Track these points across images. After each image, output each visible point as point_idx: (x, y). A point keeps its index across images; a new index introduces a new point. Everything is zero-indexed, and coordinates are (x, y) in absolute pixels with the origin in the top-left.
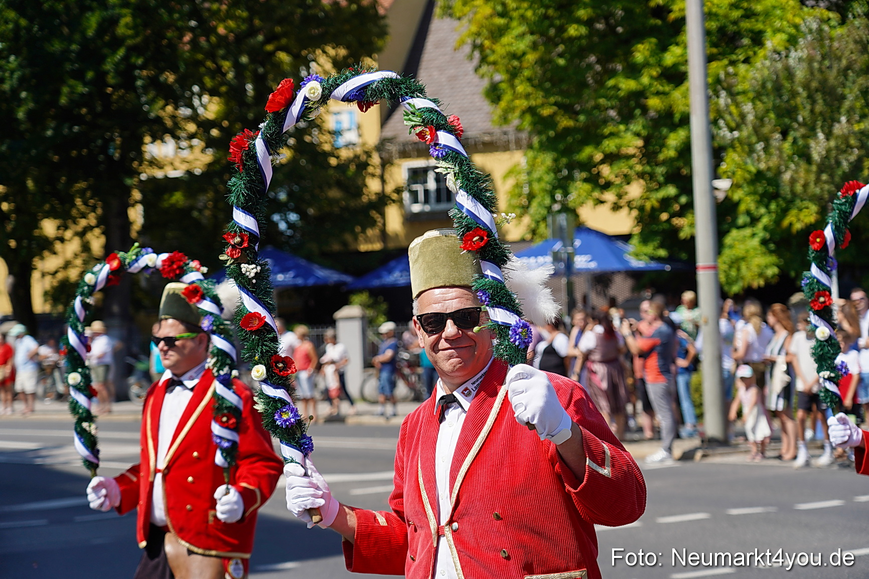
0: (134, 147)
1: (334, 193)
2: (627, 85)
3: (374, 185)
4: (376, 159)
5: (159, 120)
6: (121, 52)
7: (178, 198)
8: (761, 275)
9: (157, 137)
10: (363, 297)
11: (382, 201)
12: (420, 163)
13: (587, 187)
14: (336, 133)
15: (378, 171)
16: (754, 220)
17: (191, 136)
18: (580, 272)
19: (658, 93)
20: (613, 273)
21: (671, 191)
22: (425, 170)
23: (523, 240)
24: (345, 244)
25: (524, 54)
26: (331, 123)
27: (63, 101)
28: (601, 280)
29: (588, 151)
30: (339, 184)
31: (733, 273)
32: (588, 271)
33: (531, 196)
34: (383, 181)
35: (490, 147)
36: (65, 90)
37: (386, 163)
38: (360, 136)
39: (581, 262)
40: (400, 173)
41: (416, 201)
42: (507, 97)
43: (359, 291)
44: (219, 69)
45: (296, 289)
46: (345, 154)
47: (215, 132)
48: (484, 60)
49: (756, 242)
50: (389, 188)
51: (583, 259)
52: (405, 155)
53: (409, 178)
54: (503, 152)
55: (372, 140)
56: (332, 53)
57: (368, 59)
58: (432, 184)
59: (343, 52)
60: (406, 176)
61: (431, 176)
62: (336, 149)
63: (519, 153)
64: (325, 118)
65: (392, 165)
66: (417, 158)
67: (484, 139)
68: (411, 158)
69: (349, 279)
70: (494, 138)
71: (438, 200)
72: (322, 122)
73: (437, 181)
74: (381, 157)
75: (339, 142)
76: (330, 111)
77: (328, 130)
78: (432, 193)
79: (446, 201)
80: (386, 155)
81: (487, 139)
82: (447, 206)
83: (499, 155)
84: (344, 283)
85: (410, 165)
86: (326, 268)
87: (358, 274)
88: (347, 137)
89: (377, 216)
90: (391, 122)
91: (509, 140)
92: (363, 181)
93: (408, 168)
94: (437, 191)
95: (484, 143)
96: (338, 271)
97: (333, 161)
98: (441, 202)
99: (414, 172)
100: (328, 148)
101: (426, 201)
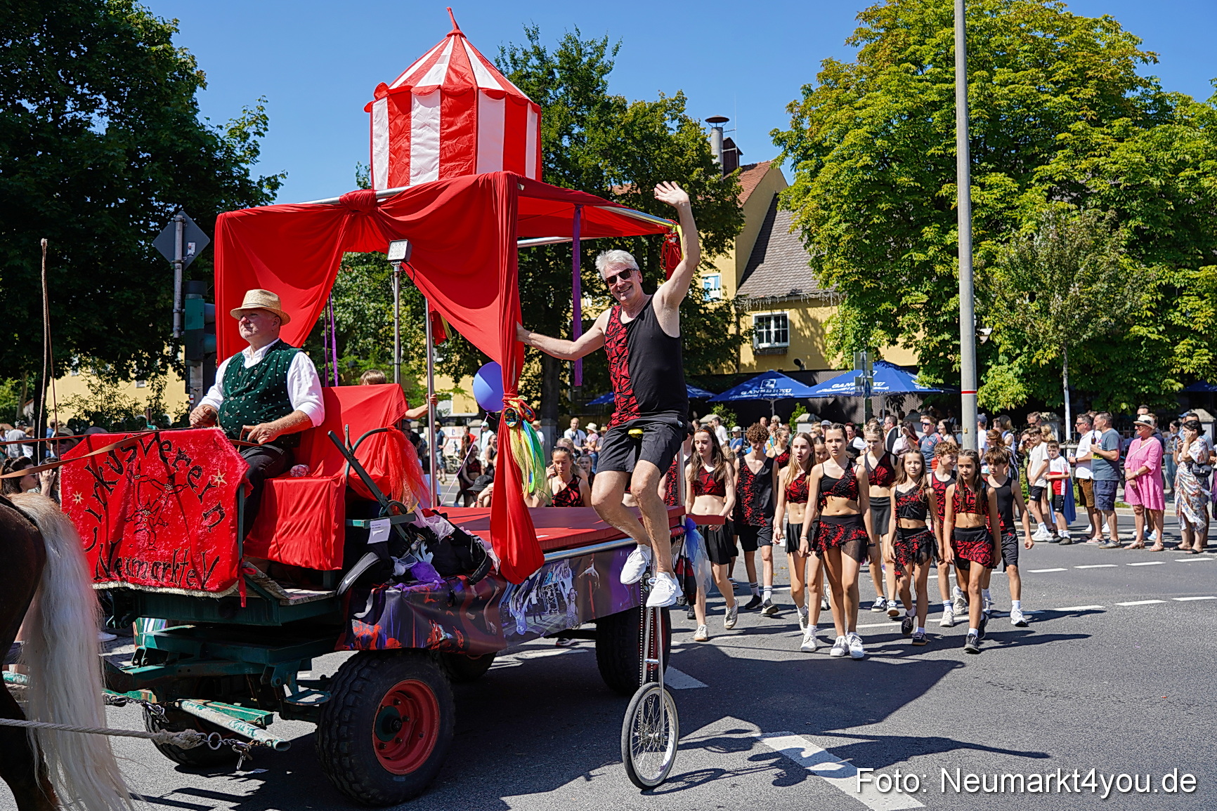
1: (702, 334)
2: (919, 257)
3: (732, 330)
4: (733, 310)
8: (1013, 400)
10: (721, 408)
11: (738, 340)
12: (768, 313)
13: (884, 332)
14: (707, 291)
15: (734, 319)
16: (1011, 359)
18: (876, 393)
19: (942, 262)
20: (905, 394)
21: (947, 336)
22: (768, 319)
23: (839, 370)
24: (708, 370)
25: (840, 236)
26: (701, 284)
28: (896, 400)
29: (885, 306)
30: (706, 328)
31: (992, 399)
32: (884, 391)
34: (738, 324)
35: (816, 302)
37: (740, 314)
38: (725, 294)
39: (877, 386)
40: (749, 321)
41: (761, 341)
42: (827, 267)
43: (719, 404)
46: (711, 307)
48: (811, 238)
49: (1010, 375)
50: (742, 331)
51: (879, 384)
52: (755, 308)
53: (756, 324)
54: (825, 306)
55: (731, 297)
56: (703, 235)
57: (729, 240)
58: (773, 329)
59: (711, 235)
60: (754, 322)
61: (773, 322)
62: (705, 303)
63: (835, 308)
64: (698, 281)
65: (745, 314)
66: (762, 310)
67: (811, 296)
68: (757, 309)
69: (711, 395)
70: (819, 296)
71: (777, 339)
72: (696, 284)
73: (777, 326)
74: (736, 309)
75: (708, 298)
76: (702, 276)
77: (699, 289)
78: (773, 335)
79: (783, 341)
80: (740, 308)
81: (814, 296)
82: (784, 344)
83: (822, 308)
84: (708, 398)
85: (757, 315)
86: (695, 387)
87: (717, 392)
88: (713, 294)
89: (733, 351)
90: (744, 284)
91: (829, 298)
92: (724, 326)
93: (756, 317)
94: (777, 333)
95: (811, 299)
96: (702, 389)
97: (702, 311)
98: (779, 342)
99: (760, 319)
100: (698, 302)
101: (769, 340)
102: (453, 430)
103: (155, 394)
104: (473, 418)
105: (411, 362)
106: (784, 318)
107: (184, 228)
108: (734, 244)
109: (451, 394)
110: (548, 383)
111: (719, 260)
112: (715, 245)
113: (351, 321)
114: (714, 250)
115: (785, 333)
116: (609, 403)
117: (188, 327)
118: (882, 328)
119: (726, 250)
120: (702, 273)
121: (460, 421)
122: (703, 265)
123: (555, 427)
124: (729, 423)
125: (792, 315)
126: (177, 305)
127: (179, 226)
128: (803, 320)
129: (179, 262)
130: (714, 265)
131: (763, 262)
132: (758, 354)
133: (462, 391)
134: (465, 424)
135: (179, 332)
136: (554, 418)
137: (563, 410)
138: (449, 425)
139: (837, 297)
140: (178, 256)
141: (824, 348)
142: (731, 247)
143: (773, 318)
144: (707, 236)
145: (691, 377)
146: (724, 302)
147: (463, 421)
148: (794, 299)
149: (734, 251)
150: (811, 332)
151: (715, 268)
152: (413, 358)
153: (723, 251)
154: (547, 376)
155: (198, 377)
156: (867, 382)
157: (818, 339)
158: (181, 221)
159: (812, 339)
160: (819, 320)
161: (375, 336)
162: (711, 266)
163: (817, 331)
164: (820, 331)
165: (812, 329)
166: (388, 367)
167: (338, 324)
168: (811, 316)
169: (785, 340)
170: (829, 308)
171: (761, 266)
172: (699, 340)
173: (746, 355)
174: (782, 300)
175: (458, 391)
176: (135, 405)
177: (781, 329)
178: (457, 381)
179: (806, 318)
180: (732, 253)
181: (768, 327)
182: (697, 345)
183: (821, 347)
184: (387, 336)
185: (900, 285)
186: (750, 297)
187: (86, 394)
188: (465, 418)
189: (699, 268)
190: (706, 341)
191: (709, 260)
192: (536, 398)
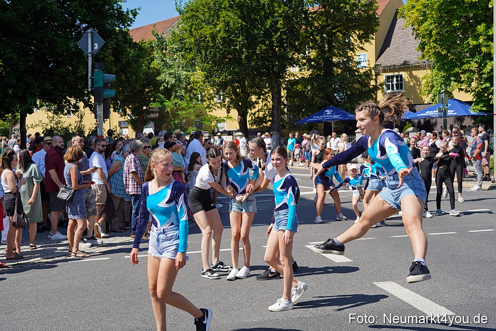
0: (283, 69)
1: (357, 86)
2: (473, 43)
3: (373, 83)
4: (373, 73)
5: (292, 59)
6: (279, 34)
7: (299, 87)
9: (291, 65)
11: (376, 88)
12: (391, 74)
13: (456, 83)
14: (359, 63)
15: (374, 77)
17: (304, 64)
18: (450, 116)
19: (485, 46)
20: (465, 116)
22: (392, 77)
23: (429, 104)
26: (356, 59)
27: (258, 52)
28: (460, 119)
29: (456, 70)
30: (359, 82)
34: (376, 82)
35: (418, 68)
36: (258, 48)
37: (377, 75)
39: (450, 112)
40: (382, 78)
41: (388, 89)
44: (315, 39)
45: (342, 121)
46: (362, 71)
47: (313, 63)
50: (378, 84)
51: (451, 111)
52: (385, 71)
53: (386, 80)
54: (423, 70)
55: (372, 65)
56: (357, 33)
57: (371, 35)
58: (395, 82)
59: (362, 32)
60: (385, 79)
61: (395, 79)
62: (359, 69)
63: (429, 70)
64: (355, 57)
65: (379, 75)
66: (389, 72)
67: (416, 64)
68: (387, 72)
70: (420, 64)
71: (397, 88)
72: (353, 58)
73: (397, 81)
74: (376, 72)
75: (359, 66)
76: (356, 55)
77: (355, 62)
78: (394, 86)
79: (400, 89)
80: (377, 71)
81: (417, 64)
83: (422, 71)
85: (386, 75)
88: (362, 64)
89: (373, 95)
90: (379, 59)
91: (426, 65)
92: (368, 81)
93: (386, 76)
94: (397, 85)
95: (415, 66)
97: (357, 74)
98: (398, 89)
99: (388, 78)
100: (355, 68)
101: (393, 89)
102: (226, 138)
103: (79, 119)
104: (236, 131)
105: (204, 103)
106: (401, 76)
107: (92, 36)
108: (374, 37)
109: (225, 119)
110: (275, 112)
111: (366, 46)
112: (364, 37)
113: (173, 82)
114: (363, 41)
115: (401, 84)
116: (308, 123)
117: (95, 86)
118: (455, 81)
119: (370, 40)
120: (357, 53)
121: (230, 133)
122: (358, 49)
125: (405, 75)
126: (90, 75)
127: (90, 35)
128: (410, 77)
129: (90, 53)
130: (364, 48)
131: (389, 47)
133: (231, 118)
134: (232, 135)
135: (91, 88)
136: (279, 131)
137: (284, 127)
138: (224, 135)
139: (430, 65)
140: (90, 50)
141: (421, 91)
142: (373, 38)
143: (395, 76)
144: (359, 33)
145: (350, 108)
146: (369, 68)
148: (406, 66)
149: (374, 41)
150: (414, 83)
151: (365, 49)
152: (205, 101)
153: (368, 41)
154: (275, 109)
155: (100, 111)
156: (445, 110)
157: (418, 87)
158: (91, 32)
159: (414, 87)
160: (418, 77)
161: (186, 89)
162: (362, 48)
163: (417, 83)
164: (419, 83)
165: (414, 82)
167: (167, 83)
168: (414, 75)
169: (401, 88)
170: (425, 70)
171: (388, 49)
172: (355, 89)
173: (380, 96)
174: (400, 67)
175: (228, 117)
176: (70, 125)
177: (399, 82)
178: (228, 112)
179: (411, 76)
180: (373, 42)
181: (392, 81)
182: (354, 92)
183: (419, 92)
185: (464, 58)
186: (383, 65)
187: (46, 121)
188: (232, 131)
189: (355, 50)
190: (358, 89)
191: (361, 46)
192: (269, 121)
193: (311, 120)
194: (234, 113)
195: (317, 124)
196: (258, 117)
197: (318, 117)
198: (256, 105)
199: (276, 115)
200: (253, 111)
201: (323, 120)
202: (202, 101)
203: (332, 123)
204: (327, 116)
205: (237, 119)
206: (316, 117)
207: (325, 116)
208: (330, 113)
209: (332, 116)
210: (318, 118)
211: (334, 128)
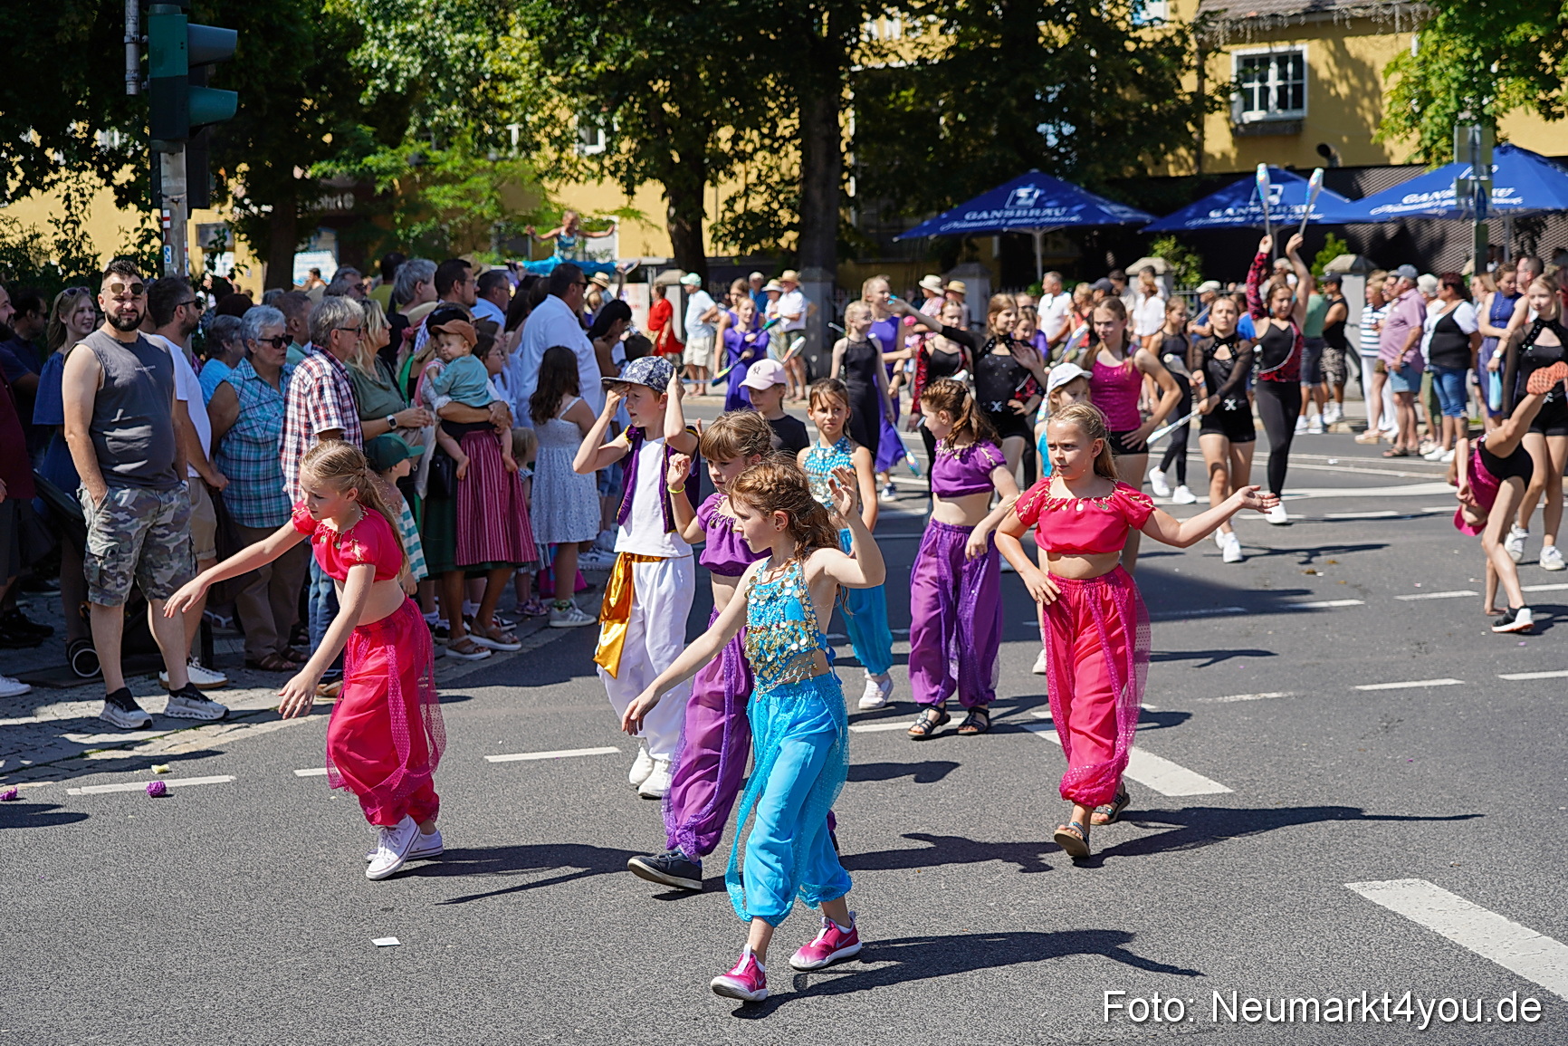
3: (1190, 82)
4: (1193, 43)
7: (907, 97)
9: (880, 11)
10: (1168, 246)
11: (1201, 105)
12: (1260, 49)
15: (1194, 61)
17: (927, 9)
22: (1265, 61)
24: (1141, 168)
28: (1527, 225)
30: (1137, 80)
33: (1426, 99)
34: (1202, 77)
35: (1364, 25)
37: (1206, 51)
38: (1176, 11)
39: (1499, 197)
40: (1224, 66)
41: (1248, 106)
43: (1166, 236)
45: (1071, 230)
46: (1149, 36)
50: (1210, 86)
51: (1503, 192)
52: (1237, 38)
53: (1239, 72)
54: (1385, 34)
55: (1189, 15)
58: (1273, 83)
60: (1235, 68)
61: (1272, 68)
62: (1136, 28)
63: (1405, 36)
65: (1215, 51)
66: (1252, 42)
67: (1354, 12)
68: (1243, 41)
69: (1148, 218)
70: (1371, 11)
71: (1282, 103)
73: (1283, 76)
74: (1199, 41)
75: (1141, 18)
78: (1274, 95)
79: (1294, 107)
80: (1207, 37)
81: (1360, 13)
82: (1296, 114)
83: (1377, 37)
84: (1142, 224)
85: (1241, 52)
86: (1114, 202)
87: (1160, 211)
89: (1190, 127)
91: (1392, 17)
92: (1174, 76)
93: (1240, 57)
94: (1281, 91)
95: (1351, 22)
96: (1130, 205)
97: (1130, 46)
98: (1285, 108)
99: (1248, 62)
100: (1123, 26)
101: (1264, 105)
104: (660, 268)
105: (534, 155)
106: (1299, 58)
109: (615, 219)
110: (816, 194)
113: (416, 69)
115: (1299, 89)
116: (942, 236)
117: (155, 72)
121: (635, 274)
123: (829, 285)
124: (1185, 274)
125: (1314, 51)
128: (1336, 63)
132: (1243, 134)
133: (636, 214)
134: (645, 281)
136: (829, 266)
137: (847, 250)
139: (1408, 14)
141: (1378, 117)
143: (1275, 58)
146: (1175, 27)
147: (642, 274)
148: (1316, 20)
150: (1352, 89)
152: (538, 146)
156: (1482, 188)
157: (1366, 102)
159: (1353, 100)
160: (1370, 63)
161: (467, 101)
163: (1365, 86)
164: (1371, 87)
165: (1354, 80)
166: (489, 164)
167: (392, 76)
168: (1352, 52)
169: (1298, 104)
170: (1392, 37)
172: (1124, 106)
173: (1217, 136)
174: (1295, 20)
175: (627, 213)
177: (1290, 82)
178: (630, 192)
179: (1341, 57)
181: (1264, 78)
182: (1119, 116)
183: (1370, 118)
184: (489, 101)
186: (1228, 14)
188: (649, 267)
190: (1137, 106)
192: (791, 226)
193: (956, 225)
194: (652, 195)
195: (974, 240)
196: (749, 214)
197: (985, 215)
198: (738, 167)
199: (820, 205)
200: (729, 187)
201: (1005, 225)
202: (529, 146)
203: (1038, 235)
204: (1019, 213)
205: (663, 222)
206: (975, 216)
207: (1011, 213)
208: (1031, 202)
209: (1037, 212)
210: (983, 220)
211: (1043, 257)
